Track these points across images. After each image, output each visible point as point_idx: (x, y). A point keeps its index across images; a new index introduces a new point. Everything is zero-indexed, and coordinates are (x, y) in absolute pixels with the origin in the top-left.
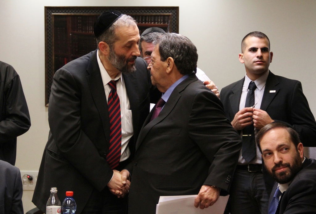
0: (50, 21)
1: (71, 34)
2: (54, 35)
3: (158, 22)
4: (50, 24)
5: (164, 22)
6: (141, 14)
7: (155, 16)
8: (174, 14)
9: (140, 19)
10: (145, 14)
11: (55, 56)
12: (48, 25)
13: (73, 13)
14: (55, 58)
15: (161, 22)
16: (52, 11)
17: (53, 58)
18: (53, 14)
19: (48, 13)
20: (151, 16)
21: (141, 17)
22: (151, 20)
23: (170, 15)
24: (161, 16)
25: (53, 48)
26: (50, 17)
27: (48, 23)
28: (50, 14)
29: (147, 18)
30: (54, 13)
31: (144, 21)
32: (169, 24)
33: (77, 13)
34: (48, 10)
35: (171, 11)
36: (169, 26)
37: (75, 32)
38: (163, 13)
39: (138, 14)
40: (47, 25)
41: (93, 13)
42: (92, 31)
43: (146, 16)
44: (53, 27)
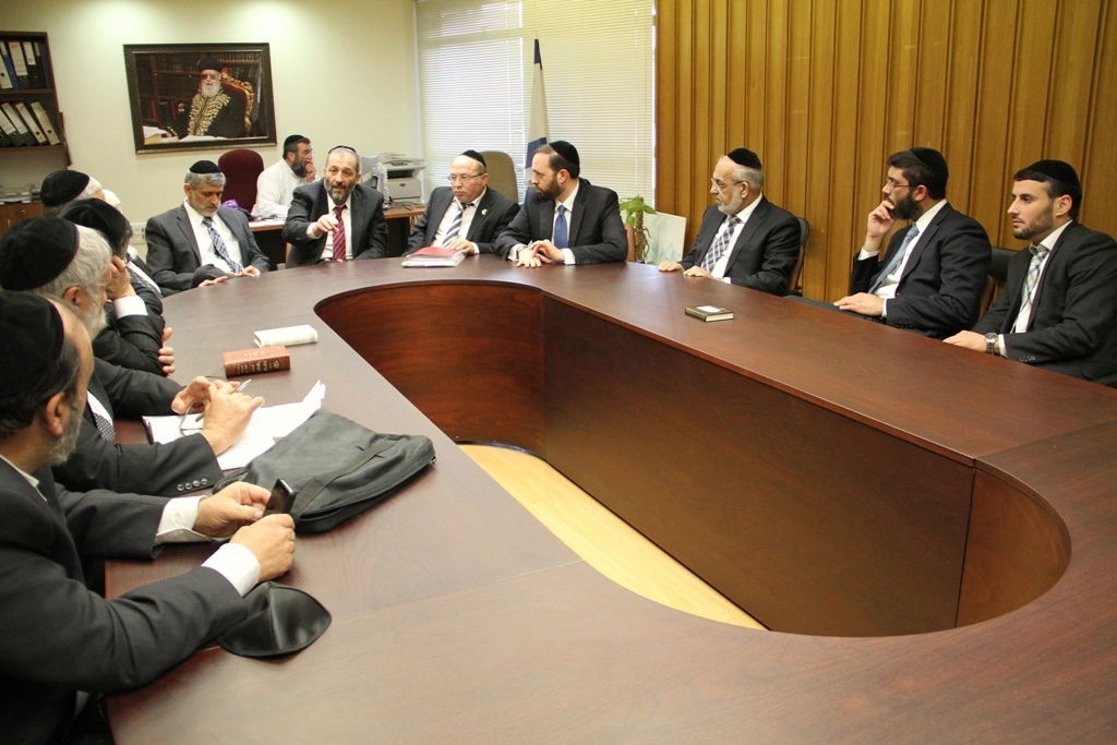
0: (130, 60)
1: (156, 74)
2: (137, 76)
3: (249, 59)
4: (131, 63)
5: (255, 59)
6: (231, 50)
7: (245, 53)
11: (141, 98)
13: (156, 51)
14: (141, 102)
15: (252, 59)
17: (139, 100)
19: (128, 51)
21: (230, 54)
22: (241, 57)
26: (130, 57)
27: (128, 63)
28: (130, 53)
30: (134, 51)
33: (160, 50)
35: (262, 48)
37: (160, 71)
39: (227, 51)
43: (235, 53)
44: (134, 66)
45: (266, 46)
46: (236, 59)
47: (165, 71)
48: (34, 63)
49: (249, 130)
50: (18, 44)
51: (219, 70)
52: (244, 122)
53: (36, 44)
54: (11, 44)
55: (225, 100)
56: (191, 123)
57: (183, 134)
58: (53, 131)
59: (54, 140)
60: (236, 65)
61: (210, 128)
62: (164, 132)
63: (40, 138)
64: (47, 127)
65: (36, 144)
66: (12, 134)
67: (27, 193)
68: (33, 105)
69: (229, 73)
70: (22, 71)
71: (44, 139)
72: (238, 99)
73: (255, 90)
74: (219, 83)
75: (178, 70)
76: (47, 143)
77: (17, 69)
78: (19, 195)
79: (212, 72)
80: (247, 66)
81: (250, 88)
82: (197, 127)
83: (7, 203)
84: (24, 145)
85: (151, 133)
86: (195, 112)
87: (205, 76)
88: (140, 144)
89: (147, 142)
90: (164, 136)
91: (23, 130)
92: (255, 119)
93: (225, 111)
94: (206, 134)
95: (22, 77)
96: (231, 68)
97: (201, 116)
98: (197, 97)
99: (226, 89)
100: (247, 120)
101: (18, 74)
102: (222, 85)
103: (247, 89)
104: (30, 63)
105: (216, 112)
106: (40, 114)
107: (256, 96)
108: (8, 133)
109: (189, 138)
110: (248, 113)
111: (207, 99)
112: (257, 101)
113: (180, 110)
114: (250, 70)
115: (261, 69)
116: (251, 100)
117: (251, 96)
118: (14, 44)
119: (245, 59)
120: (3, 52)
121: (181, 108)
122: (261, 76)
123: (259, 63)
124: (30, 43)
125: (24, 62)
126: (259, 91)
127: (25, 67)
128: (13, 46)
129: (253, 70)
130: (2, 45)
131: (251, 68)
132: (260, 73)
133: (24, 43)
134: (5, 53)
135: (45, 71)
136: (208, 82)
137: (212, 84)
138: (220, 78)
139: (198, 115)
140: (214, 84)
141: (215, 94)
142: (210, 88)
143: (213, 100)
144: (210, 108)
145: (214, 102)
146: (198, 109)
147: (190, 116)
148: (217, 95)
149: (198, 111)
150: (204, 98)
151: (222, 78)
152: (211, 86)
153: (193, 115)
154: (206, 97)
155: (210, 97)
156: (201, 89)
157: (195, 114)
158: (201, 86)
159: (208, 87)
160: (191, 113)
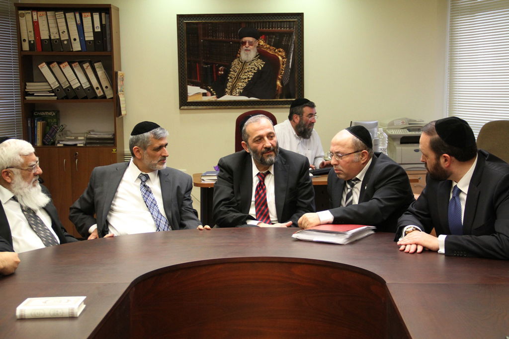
0: (182, 28)
1: (202, 41)
2: (186, 42)
3: (284, 28)
4: (182, 31)
5: (290, 28)
6: (268, 20)
7: (281, 22)
8: (299, 20)
9: (267, 25)
10: (272, 20)
11: (188, 61)
12: (180, 32)
13: (204, 20)
14: (187, 64)
15: (287, 28)
16: (184, 19)
17: (186, 63)
18: (185, 21)
19: (180, 20)
20: (278, 22)
21: (268, 23)
22: (277, 26)
23: (295, 21)
24: (287, 22)
25: (186, 54)
26: (182, 25)
27: (180, 30)
28: (182, 22)
29: (274, 24)
31: (271, 26)
32: (294, 29)
33: (207, 20)
34: (180, 17)
35: (296, 17)
36: (295, 32)
37: (206, 38)
38: (289, 19)
39: (265, 20)
43: (273, 22)
44: (185, 34)
45: (301, 15)
46: (272, 28)
47: (210, 38)
48: (99, 30)
49: (280, 92)
50: (89, 14)
51: (257, 38)
52: (276, 85)
53: (103, 14)
54: (83, 14)
55: (260, 64)
56: (229, 84)
57: (221, 93)
58: (109, 87)
59: (109, 94)
60: (273, 33)
61: (245, 89)
62: (205, 91)
63: (99, 93)
64: (105, 83)
65: (96, 97)
66: (77, 88)
67: (82, 138)
68: (96, 65)
69: (265, 41)
70: (89, 36)
71: (102, 94)
72: (271, 63)
73: (287, 56)
74: (256, 50)
75: (221, 37)
76: (104, 97)
77: (86, 35)
78: (76, 139)
79: (250, 39)
80: (282, 35)
81: (283, 54)
82: (234, 87)
83: (64, 145)
84: (86, 98)
85: (194, 91)
86: (233, 74)
87: (244, 43)
88: (184, 101)
89: (190, 100)
90: (204, 94)
91: (86, 85)
92: (285, 83)
93: (259, 74)
94: (241, 94)
95: (90, 41)
96: (267, 36)
97: (238, 78)
98: (236, 61)
99: (261, 54)
100: (278, 83)
101: (87, 39)
102: (258, 51)
103: (281, 56)
104: (96, 30)
105: (251, 75)
106: (101, 73)
107: (288, 62)
108: (74, 87)
109: (226, 98)
110: (280, 77)
111: (245, 62)
112: (289, 66)
113: (220, 73)
114: (285, 38)
115: (294, 37)
116: (283, 65)
117: (283, 62)
118: (86, 14)
119: (281, 28)
120: (77, 21)
121: (221, 71)
122: (294, 44)
123: (293, 31)
124: (98, 13)
125: (92, 29)
126: (291, 58)
127: (92, 33)
128: (85, 16)
129: (287, 38)
130: (78, 15)
131: (286, 36)
132: (293, 40)
133: (94, 14)
134: (79, 22)
135: (108, 37)
136: (246, 49)
137: (249, 50)
138: (257, 45)
139: (235, 78)
140: (251, 50)
141: (251, 59)
142: (247, 54)
143: (250, 64)
144: (246, 71)
145: (250, 66)
146: (235, 72)
147: (229, 78)
148: (253, 60)
149: (236, 74)
150: (242, 62)
151: (259, 44)
152: (249, 52)
153: (231, 78)
154: (243, 62)
155: (247, 61)
156: (239, 54)
157: (233, 76)
158: (240, 52)
159: (246, 52)
160: (230, 75)
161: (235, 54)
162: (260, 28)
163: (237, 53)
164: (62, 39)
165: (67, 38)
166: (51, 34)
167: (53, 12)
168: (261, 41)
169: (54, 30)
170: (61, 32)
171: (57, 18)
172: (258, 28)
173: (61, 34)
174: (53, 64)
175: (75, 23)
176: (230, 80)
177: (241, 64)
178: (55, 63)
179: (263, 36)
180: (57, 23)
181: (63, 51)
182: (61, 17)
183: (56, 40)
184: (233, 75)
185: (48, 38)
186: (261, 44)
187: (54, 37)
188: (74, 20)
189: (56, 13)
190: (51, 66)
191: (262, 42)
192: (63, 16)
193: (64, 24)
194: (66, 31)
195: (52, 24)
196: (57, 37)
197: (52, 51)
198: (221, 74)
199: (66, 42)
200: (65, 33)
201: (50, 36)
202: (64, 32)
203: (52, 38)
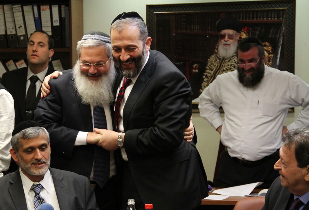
0: (152, 20)
1: (174, 34)
2: (156, 36)
3: (271, 18)
5: (278, 17)
6: (252, 9)
7: (268, 11)
8: (290, 8)
9: (251, 15)
10: (256, 9)
12: (150, 25)
13: (177, 11)
15: (274, 18)
16: (154, 10)
18: (155, 13)
19: (150, 11)
20: (264, 11)
21: (252, 13)
22: (263, 15)
23: (285, 9)
24: (275, 10)
26: (152, 17)
27: (150, 22)
28: (152, 13)
29: (259, 13)
30: (156, 11)
31: (255, 16)
32: (284, 19)
33: (181, 11)
34: (150, 8)
35: (287, 5)
36: (284, 22)
37: (179, 31)
38: (277, 7)
39: (249, 9)
40: (148, 25)
41: (199, 10)
42: (198, 30)
43: (257, 12)
44: (155, 27)
46: (257, 18)
47: (183, 31)
48: (58, 24)
50: (48, 7)
51: (238, 30)
53: (62, 7)
54: (42, 7)
56: (204, 84)
60: (256, 25)
73: (275, 52)
74: (236, 44)
75: (196, 29)
79: (230, 32)
80: (268, 26)
81: (270, 49)
96: (249, 27)
98: (213, 58)
104: (55, 24)
107: (275, 58)
111: (223, 59)
112: (276, 63)
113: (194, 71)
114: (272, 29)
115: (284, 29)
116: (269, 61)
117: (269, 58)
118: (45, 7)
119: (267, 18)
120: (35, 15)
121: (195, 69)
122: (283, 36)
123: (282, 22)
124: (57, 6)
125: (50, 23)
126: (279, 53)
127: (50, 27)
128: (43, 9)
129: (275, 30)
130: (35, 8)
131: (273, 27)
132: (282, 32)
133: (53, 6)
134: (37, 15)
135: (67, 31)
136: (225, 43)
137: (229, 45)
138: (238, 38)
139: (212, 77)
140: (231, 45)
141: (231, 55)
142: (226, 49)
143: (229, 61)
144: (225, 69)
145: (229, 64)
146: (212, 70)
147: (204, 77)
148: (233, 56)
149: (212, 72)
150: (219, 59)
151: (240, 38)
152: (228, 47)
153: (207, 77)
154: (222, 58)
155: (226, 58)
156: (217, 49)
157: (209, 75)
158: (218, 46)
159: (225, 47)
160: (205, 74)
161: (212, 49)
162: (243, 18)
163: (214, 48)
164: (19, 34)
165: (24, 33)
166: (7, 29)
167: (10, 5)
168: (243, 33)
169: (10, 25)
170: (17, 27)
171: (14, 11)
172: (239, 18)
173: (17, 28)
174: (9, 62)
175: (32, 17)
176: (205, 80)
177: (218, 60)
178: (11, 61)
179: (246, 28)
180: (14, 17)
181: (19, 48)
182: (18, 10)
183: (12, 36)
184: (209, 73)
185: (4, 33)
186: (243, 37)
187: (11, 32)
188: (32, 14)
189: (14, 6)
190: (7, 64)
191: (245, 35)
192: (21, 10)
193: (21, 18)
194: (23, 25)
195: (9, 19)
196: (14, 32)
197: (8, 48)
198: (195, 73)
199: (22, 38)
200: (21, 28)
201: (6, 32)
202: (21, 26)
203: (9, 33)
